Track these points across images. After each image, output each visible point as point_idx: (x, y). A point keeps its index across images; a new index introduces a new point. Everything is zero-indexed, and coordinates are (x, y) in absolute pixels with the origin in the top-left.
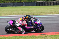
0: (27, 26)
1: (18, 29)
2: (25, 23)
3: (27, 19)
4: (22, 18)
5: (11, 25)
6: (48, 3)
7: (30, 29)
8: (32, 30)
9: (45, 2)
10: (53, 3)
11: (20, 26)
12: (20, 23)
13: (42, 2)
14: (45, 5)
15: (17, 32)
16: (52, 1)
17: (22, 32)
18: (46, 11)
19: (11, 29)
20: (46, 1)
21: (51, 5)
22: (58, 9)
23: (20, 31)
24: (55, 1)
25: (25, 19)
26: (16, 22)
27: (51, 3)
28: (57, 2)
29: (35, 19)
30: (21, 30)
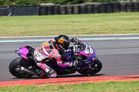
0: (61, 62)
1: (39, 68)
2: (56, 54)
3: (62, 44)
4: (50, 42)
5: (23, 58)
6: (66, 8)
7: (68, 67)
8: (72, 69)
9: (59, 7)
10: (79, 7)
11: (43, 61)
12: (43, 53)
13: (53, 7)
14: (59, 13)
15: (38, 75)
16: (75, 3)
17: (50, 75)
18: (63, 28)
19: (22, 68)
20: (62, 4)
21: (73, 13)
22: (90, 22)
23: (45, 72)
24: (82, 5)
25: (56, 44)
26: (36, 52)
27: (73, 9)
28: (87, 6)
29: (80, 44)
30: (47, 70)
